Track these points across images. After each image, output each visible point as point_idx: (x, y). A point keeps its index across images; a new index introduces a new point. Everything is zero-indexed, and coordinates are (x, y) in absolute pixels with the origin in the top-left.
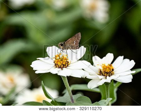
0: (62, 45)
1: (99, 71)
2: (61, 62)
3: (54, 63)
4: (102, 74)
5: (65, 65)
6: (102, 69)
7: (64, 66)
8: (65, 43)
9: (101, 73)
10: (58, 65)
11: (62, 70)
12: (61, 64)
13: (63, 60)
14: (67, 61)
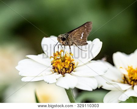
0: (63, 39)
1: (123, 77)
2: (63, 64)
3: (52, 64)
4: (127, 81)
5: (69, 69)
6: (127, 74)
7: (66, 70)
8: (68, 36)
9: (125, 80)
10: (58, 69)
11: (64, 76)
12: (62, 68)
13: (66, 61)
14: (72, 62)
